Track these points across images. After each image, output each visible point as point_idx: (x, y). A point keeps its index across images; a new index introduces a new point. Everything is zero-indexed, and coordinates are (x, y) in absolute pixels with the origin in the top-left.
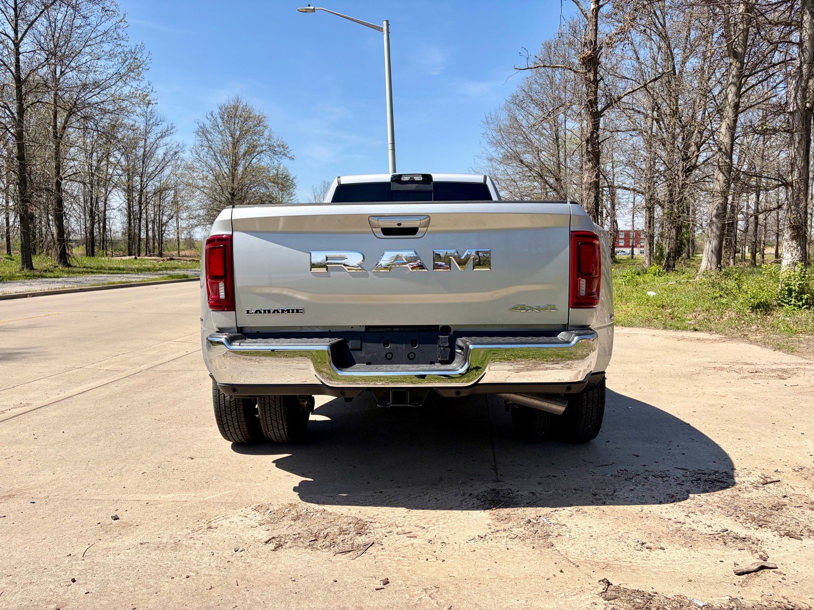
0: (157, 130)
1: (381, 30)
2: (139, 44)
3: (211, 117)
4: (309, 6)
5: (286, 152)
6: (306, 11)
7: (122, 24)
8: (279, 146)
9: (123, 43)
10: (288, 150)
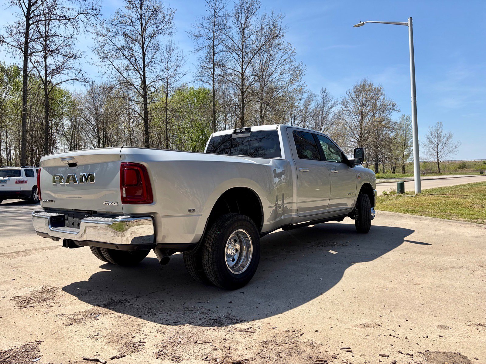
0: (329, 104)
1: (407, 24)
2: (300, 62)
3: (349, 93)
4: (361, 22)
5: (394, 108)
6: (359, 26)
7: (294, 54)
8: (389, 105)
9: (293, 63)
10: (396, 106)
